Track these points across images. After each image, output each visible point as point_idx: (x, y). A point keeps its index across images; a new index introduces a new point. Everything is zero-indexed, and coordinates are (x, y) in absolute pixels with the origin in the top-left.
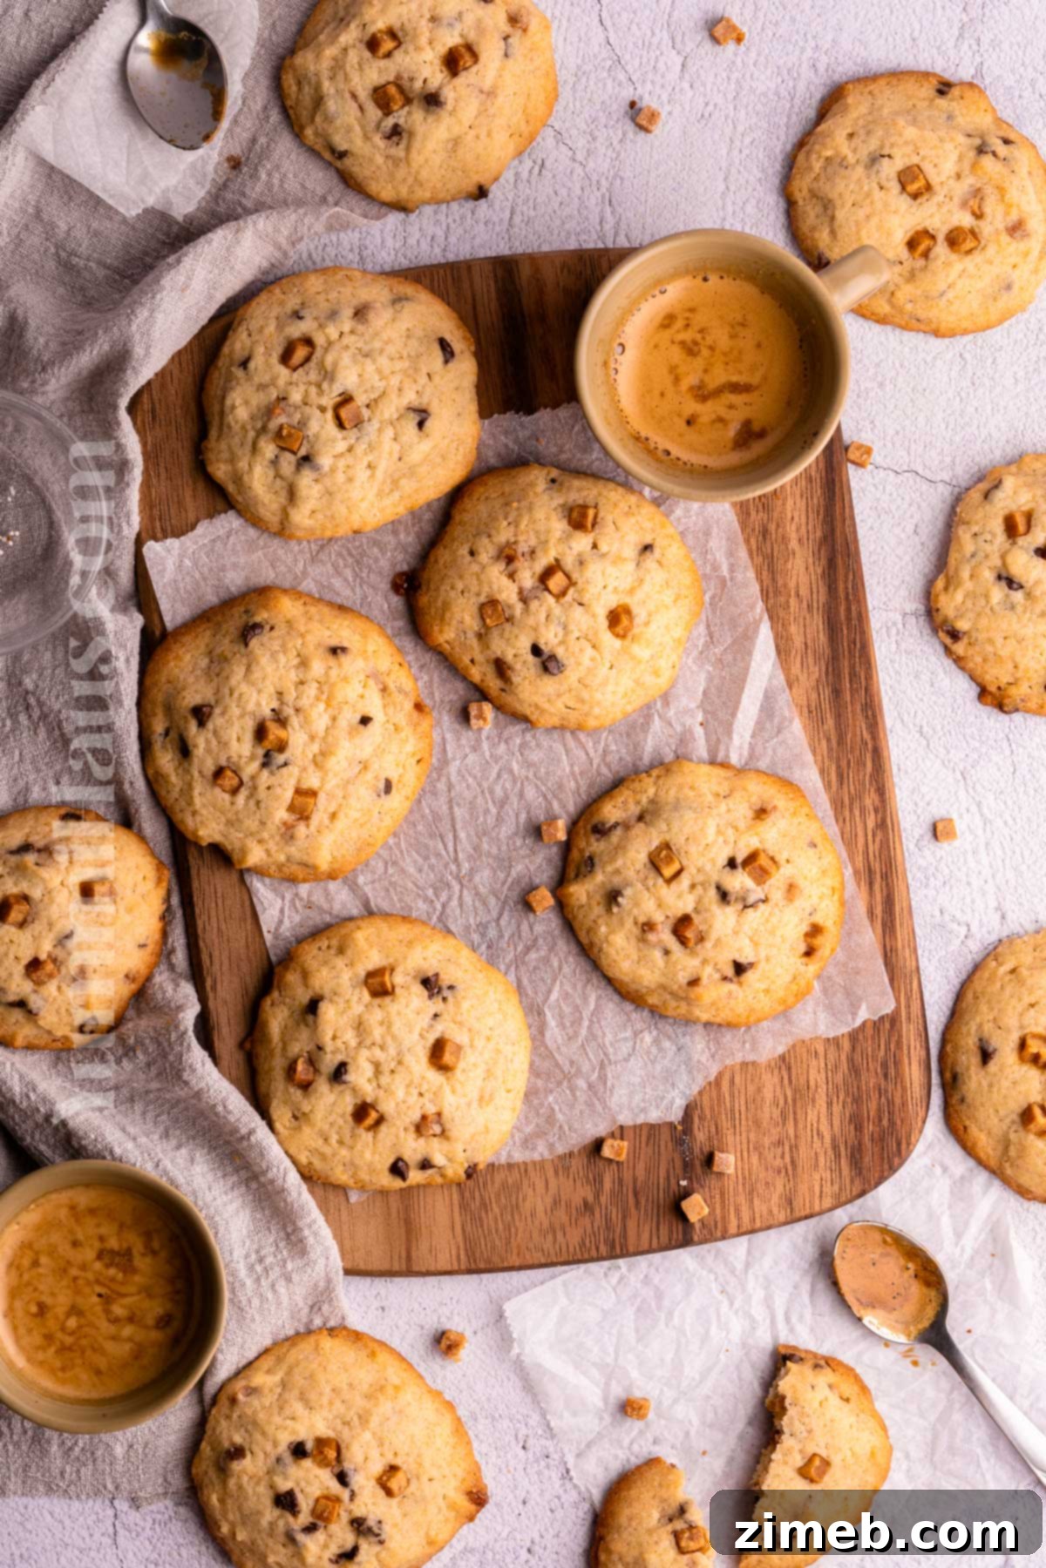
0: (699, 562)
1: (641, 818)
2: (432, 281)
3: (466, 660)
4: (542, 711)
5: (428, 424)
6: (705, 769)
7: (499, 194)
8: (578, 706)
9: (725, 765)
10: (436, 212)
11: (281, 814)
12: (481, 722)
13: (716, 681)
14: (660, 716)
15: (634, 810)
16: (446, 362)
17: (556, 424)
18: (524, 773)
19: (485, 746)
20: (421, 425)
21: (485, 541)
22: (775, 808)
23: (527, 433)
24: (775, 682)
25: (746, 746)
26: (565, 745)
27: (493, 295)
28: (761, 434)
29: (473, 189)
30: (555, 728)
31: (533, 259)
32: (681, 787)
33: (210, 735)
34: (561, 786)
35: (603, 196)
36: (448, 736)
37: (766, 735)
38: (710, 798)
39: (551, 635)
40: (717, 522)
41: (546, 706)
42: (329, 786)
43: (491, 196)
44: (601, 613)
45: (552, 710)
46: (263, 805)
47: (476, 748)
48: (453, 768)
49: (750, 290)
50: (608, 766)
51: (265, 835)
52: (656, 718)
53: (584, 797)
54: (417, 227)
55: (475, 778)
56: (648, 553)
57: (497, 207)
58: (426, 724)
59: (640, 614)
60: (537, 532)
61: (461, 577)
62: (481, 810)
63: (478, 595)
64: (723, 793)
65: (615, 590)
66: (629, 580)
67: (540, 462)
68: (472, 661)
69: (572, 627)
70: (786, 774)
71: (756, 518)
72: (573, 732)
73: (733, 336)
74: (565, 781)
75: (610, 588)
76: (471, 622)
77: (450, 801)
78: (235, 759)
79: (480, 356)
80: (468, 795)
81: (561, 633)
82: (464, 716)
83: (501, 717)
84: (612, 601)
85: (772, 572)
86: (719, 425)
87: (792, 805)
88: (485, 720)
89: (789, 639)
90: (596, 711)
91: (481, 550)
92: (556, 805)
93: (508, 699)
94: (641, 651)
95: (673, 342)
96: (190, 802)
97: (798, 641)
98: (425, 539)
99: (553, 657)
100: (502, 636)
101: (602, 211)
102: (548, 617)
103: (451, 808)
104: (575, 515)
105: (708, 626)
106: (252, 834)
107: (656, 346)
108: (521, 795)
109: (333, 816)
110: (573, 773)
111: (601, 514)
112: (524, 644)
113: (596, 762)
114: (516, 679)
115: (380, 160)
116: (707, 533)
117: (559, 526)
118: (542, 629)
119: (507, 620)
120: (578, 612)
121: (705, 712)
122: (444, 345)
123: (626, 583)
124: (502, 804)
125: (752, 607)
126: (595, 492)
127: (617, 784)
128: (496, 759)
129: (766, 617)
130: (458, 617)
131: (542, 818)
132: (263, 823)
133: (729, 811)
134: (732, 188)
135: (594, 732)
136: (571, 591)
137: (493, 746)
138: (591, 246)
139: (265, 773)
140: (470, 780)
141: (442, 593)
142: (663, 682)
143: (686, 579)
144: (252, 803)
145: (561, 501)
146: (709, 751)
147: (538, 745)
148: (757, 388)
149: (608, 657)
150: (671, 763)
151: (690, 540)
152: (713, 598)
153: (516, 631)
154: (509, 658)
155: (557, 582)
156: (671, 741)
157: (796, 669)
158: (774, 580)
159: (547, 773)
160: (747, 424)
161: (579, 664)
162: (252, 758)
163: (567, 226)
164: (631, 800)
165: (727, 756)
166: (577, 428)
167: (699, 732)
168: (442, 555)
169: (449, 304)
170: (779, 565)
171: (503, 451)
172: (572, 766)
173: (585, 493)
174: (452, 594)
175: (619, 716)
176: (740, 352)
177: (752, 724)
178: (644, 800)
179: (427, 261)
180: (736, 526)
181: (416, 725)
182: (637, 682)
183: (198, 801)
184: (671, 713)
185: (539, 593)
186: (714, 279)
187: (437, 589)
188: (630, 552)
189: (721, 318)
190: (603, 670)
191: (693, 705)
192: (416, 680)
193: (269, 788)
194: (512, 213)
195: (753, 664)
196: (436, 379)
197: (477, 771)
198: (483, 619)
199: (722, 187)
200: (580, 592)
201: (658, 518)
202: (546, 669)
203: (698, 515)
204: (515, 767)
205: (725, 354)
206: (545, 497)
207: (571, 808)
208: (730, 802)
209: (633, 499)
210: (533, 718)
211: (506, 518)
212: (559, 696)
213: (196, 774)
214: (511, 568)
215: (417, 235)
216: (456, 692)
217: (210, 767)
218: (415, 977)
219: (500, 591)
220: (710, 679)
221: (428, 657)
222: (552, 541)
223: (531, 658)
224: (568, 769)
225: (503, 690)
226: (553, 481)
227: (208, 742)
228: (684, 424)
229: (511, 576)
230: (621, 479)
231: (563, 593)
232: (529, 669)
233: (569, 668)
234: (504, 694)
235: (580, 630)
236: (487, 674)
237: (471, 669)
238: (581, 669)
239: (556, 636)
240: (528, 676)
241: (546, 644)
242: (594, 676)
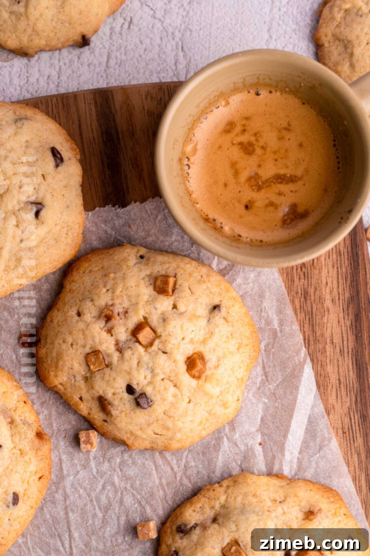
0: (256, 319)
1: (215, 520)
2: (47, 107)
3: (76, 398)
4: (136, 437)
5: (42, 213)
6: (265, 480)
7: (98, 43)
8: (164, 432)
9: (279, 476)
10: (51, 58)
12: (89, 446)
13: (271, 411)
14: (228, 439)
15: (210, 514)
16: (57, 166)
17: (144, 215)
18: (123, 484)
19: (93, 464)
20: (37, 214)
21: (89, 304)
22: (320, 510)
23: (121, 221)
24: (316, 410)
25: (295, 460)
26: (155, 463)
27: (94, 117)
28: (304, 215)
29: (78, 38)
30: (146, 449)
31: (124, 89)
32: (246, 495)
34: (152, 495)
35: (177, 44)
36: (64, 457)
37: (311, 452)
38: (269, 503)
39: (142, 377)
40: (269, 287)
41: (139, 433)
43: (92, 45)
44: (181, 359)
45: (144, 436)
47: (85, 467)
48: (68, 482)
49: (293, 102)
50: (189, 478)
52: (225, 439)
53: (170, 503)
54: (36, 69)
55: (85, 489)
56: (216, 311)
57: (97, 53)
58: (45, 448)
59: (211, 359)
60: (129, 297)
61: (70, 333)
62: (90, 515)
63: (84, 346)
64: (279, 499)
65: (192, 341)
66: (202, 332)
67: (131, 242)
68: (81, 399)
69: (158, 371)
70: (326, 482)
71: (299, 284)
72: (161, 453)
73: (281, 138)
74: (155, 490)
75: (187, 340)
76: (79, 368)
77: (66, 508)
79: (84, 163)
80: (80, 503)
81: (149, 376)
82: (76, 441)
83: (105, 441)
84: (188, 350)
85: (312, 326)
86: (271, 209)
87: (333, 507)
88: (92, 444)
89: (327, 376)
90: (179, 436)
91: (86, 311)
92: (148, 510)
93: (109, 428)
94: (212, 388)
95: (233, 144)
97: (333, 378)
98: (44, 304)
99: (143, 395)
100: (103, 378)
101: (176, 55)
102: (138, 363)
103: (66, 513)
104: (159, 283)
105: (264, 368)
107: (220, 147)
108: (121, 502)
110: (161, 484)
111: (179, 283)
112: (121, 385)
113: (179, 475)
114: (114, 412)
115: (5, 15)
116: (261, 296)
117: (146, 291)
118: (135, 373)
119: (107, 366)
120: (162, 359)
121: (263, 434)
122: (55, 152)
123: (200, 335)
124: (106, 509)
125: (298, 352)
126: (174, 265)
127: (196, 492)
128: (101, 474)
129: (308, 360)
130: (68, 364)
131: (138, 520)
133: (284, 513)
134: (274, 37)
135: (178, 452)
136: (157, 342)
137: (99, 464)
138: (169, 80)
140: (81, 491)
141: (56, 345)
142: (230, 412)
143: (247, 331)
145: (148, 272)
146: (266, 465)
147: (134, 463)
148: (300, 179)
149: (187, 394)
150: (237, 476)
151: (248, 301)
152: (267, 346)
153: (114, 375)
154: (109, 396)
155: (145, 335)
156: (237, 457)
157: (332, 399)
158: (313, 331)
159: (141, 485)
160: (294, 207)
161: (164, 400)
163: (150, 67)
164: (207, 506)
165: (281, 469)
166: (159, 217)
167: (259, 450)
168: (57, 316)
169: (60, 124)
170: (318, 319)
171: (104, 236)
172: (160, 479)
173: (167, 266)
174: (64, 346)
175: (197, 439)
176: (286, 151)
177: (299, 443)
178: (217, 506)
179: (44, 94)
180: (284, 290)
181: (38, 450)
182: (210, 412)
184: (237, 436)
185: (131, 344)
186: (264, 93)
187: (53, 343)
188: (203, 311)
189: (271, 124)
190: (184, 404)
191: (253, 430)
192: (38, 414)
194: (109, 57)
195: (299, 396)
196: (49, 179)
197: (86, 484)
198: (88, 366)
199: (266, 36)
200: (164, 343)
201: (224, 285)
202: (138, 404)
203: (254, 282)
204: (116, 480)
205: (275, 153)
206: (136, 269)
207: (161, 512)
208: (285, 506)
209: (204, 270)
210: (129, 442)
211: (105, 286)
212: (149, 425)
214: (109, 325)
215: (37, 75)
216: (70, 423)
219: (101, 343)
220: (266, 408)
221: (47, 395)
222: (141, 303)
223: (126, 395)
224: (157, 482)
225: (105, 421)
226: (142, 257)
228: (243, 208)
229: (110, 331)
230: (195, 255)
231: (151, 344)
232: (124, 404)
233: (156, 403)
234: (106, 424)
235: (164, 373)
236: (93, 409)
237: (80, 405)
238: (165, 403)
239: (145, 378)
240: (124, 409)
241: (138, 384)
242: (176, 408)
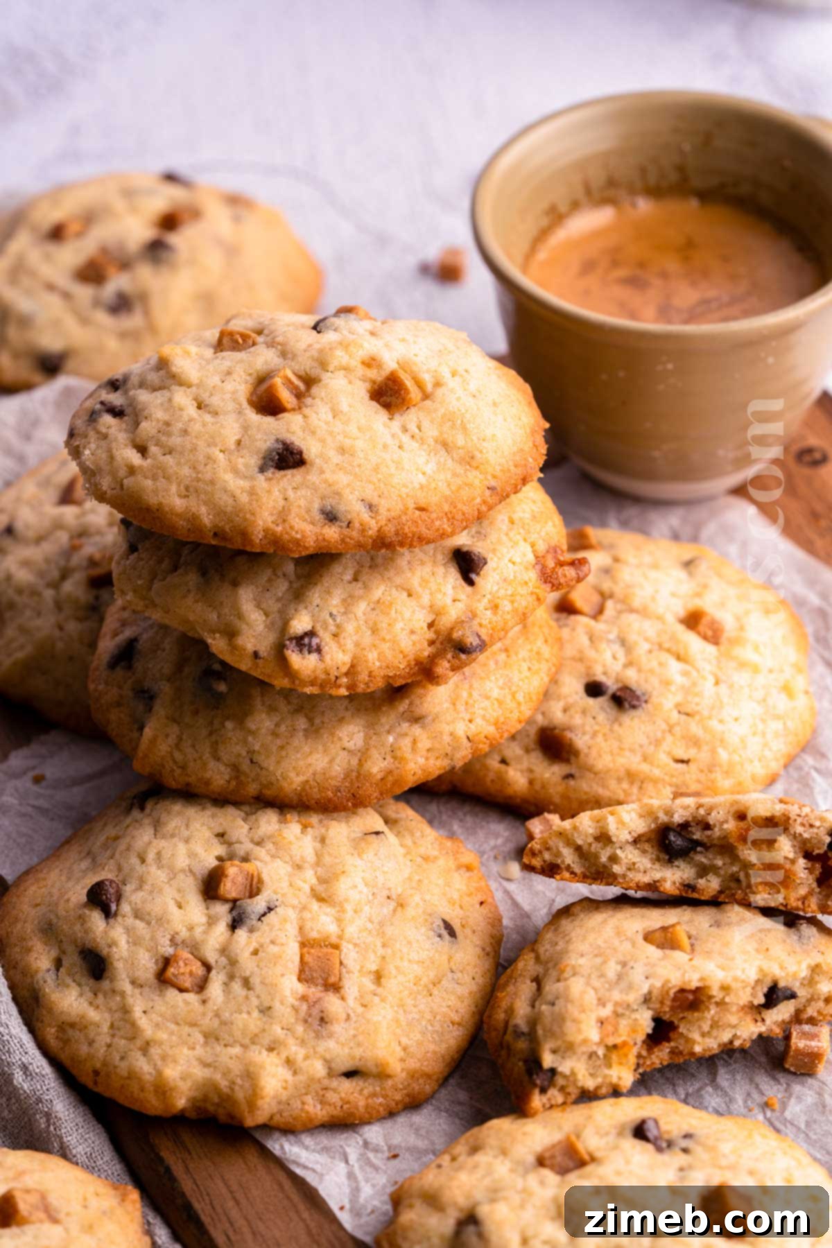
3: (493, 763)
8: (692, 754)
11: (290, 986)
33: (130, 921)
39: (608, 655)
41: (645, 767)
42: (352, 930)
44: (670, 618)
45: (656, 773)
46: (255, 981)
51: (278, 1031)
65: (674, 596)
68: (503, 760)
69: (633, 641)
75: (666, 594)
78: (184, 934)
81: (621, 653)
84: (677, 607)
93: (582, 787)
94: (752, 656)
96: (133, 1032)
99: (624, 688)
102: (591, 639)
106: (254, 1040)
109: (378, 977)
112: (572, 689)
115: (112, 344)
118: (591, 653)
120: (634, 623)
123: (683, 588)
132: (266, 1010)
136: (610, 604)
139: (241, 934)
144: (237, 986)
149: (707, 668)
154: (558, 717)
155: (584, 602)
161: (667, 683)
162: (212, 921)
183: (143, 1022)
185: (565, 620)
190: (708, 686)
193: (255, 953)
200: (624, 601)
202: (621, 708)
212: (658, 743)
213: (128, 988)
217: (146, 965)
218: (620, 1134)
223: (591, 702)
225: (568, 777)
227: (128, 931)
231: (601, 610)
232: (594, 718)
233: (655, 693)
234: (572, 783)
235: (646, 639)
236: (534, 768)
237: (506, 772)
238: (673, 688)
239: (614, 657)
240: (596, 728)
241: (605, 673)
242: (697, 695)
